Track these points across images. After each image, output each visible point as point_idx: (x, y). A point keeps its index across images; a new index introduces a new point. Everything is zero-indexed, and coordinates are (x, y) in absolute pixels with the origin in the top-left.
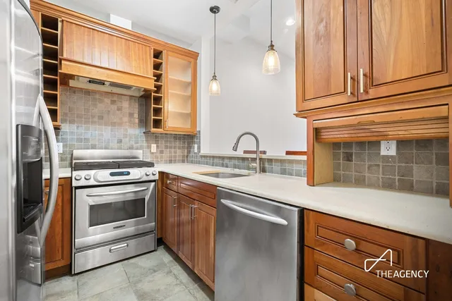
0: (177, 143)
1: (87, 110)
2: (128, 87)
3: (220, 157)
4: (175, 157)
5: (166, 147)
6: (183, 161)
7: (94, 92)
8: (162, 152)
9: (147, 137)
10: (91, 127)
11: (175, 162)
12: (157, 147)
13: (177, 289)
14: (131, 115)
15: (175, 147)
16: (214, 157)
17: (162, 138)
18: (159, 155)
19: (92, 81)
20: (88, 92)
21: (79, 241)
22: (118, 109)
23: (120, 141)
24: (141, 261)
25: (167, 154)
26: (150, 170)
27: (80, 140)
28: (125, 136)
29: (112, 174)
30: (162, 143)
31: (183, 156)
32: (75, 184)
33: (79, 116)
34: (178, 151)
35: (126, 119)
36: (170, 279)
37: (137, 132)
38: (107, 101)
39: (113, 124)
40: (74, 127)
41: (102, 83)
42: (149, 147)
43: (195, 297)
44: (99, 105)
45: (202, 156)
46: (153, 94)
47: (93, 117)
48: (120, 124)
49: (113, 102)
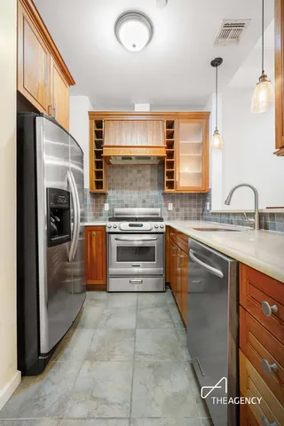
0: (192, 202)
1: (122, 180)
2: (148, 158)
3: (226, 214)
4: (190, 214)
5: (182, 206)
6: (198, 219)
7: (127, 165)
8: (177, 210)
9: (164, 197)
10: (125, 191)
11: (190, 219)
12: (174, 205)
13: (166, 325)
14: (152, 180)
15: (190, 206)
16: (221, 214)
17: (178, 198)
18: (175, 213)
19: (124, 158)
20: (122, 167)
21: (112, 270)
22: (143, 176)
23: (144, 201)
24: (151, 297)
25: (182, 211)
26: (159, 224)
27: (118, 201)
28: (148, 197)
29: (130, 225)
30: (178, 203)
31: (198, 214)
32: (108, 230)
33: (118, 184)
34: (193, 209)
35: (148, 184)
36: (165, 316)
37: (156, 193)
38: (135, 171)
39: (139, 188)
40: (115, 192)
41: (129, 158)
42: (167, 206)
43: (178, 337)
44: (130, 175)
45: (213, 213)
46: (166, 160)
47: (126, 184)
48: (144, 188)
49: (139, 172)
